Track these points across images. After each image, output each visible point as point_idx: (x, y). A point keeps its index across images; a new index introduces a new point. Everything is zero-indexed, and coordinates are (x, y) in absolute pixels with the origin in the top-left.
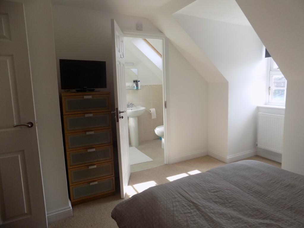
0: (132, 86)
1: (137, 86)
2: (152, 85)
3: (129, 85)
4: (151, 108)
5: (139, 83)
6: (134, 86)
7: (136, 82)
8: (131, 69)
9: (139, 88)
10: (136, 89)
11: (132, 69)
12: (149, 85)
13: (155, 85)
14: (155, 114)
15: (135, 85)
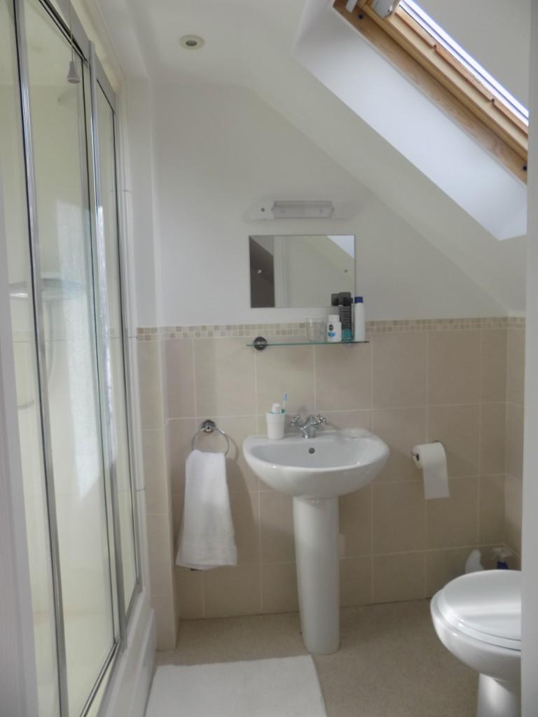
0: (323, 325)
1: (347, 323)
2: (429, 321)
3: (303, 322)
4: (423, 443)
5: (358, 309)
6: (331, 327)
7: (344, 303)
8: (331, 237)
9: (359, 334)
10: (344, 342)
11: (335, 239)
12: (418, 322)
13: (451, 321)
14: (444, 474)
15: (335, 320)
